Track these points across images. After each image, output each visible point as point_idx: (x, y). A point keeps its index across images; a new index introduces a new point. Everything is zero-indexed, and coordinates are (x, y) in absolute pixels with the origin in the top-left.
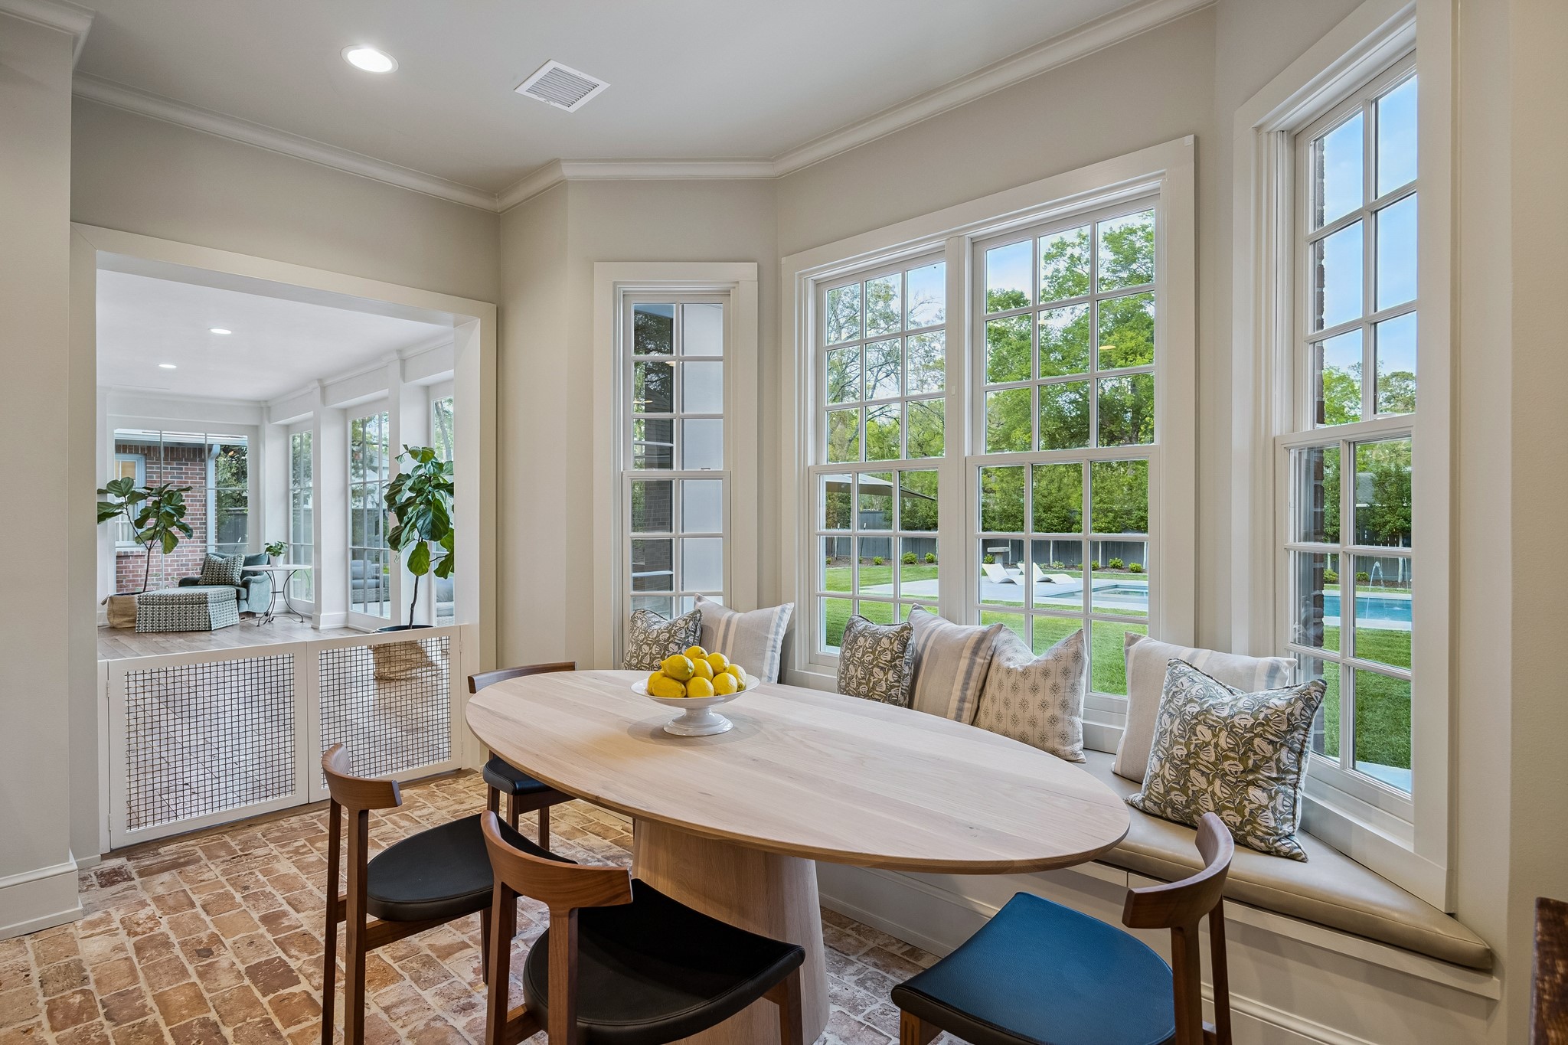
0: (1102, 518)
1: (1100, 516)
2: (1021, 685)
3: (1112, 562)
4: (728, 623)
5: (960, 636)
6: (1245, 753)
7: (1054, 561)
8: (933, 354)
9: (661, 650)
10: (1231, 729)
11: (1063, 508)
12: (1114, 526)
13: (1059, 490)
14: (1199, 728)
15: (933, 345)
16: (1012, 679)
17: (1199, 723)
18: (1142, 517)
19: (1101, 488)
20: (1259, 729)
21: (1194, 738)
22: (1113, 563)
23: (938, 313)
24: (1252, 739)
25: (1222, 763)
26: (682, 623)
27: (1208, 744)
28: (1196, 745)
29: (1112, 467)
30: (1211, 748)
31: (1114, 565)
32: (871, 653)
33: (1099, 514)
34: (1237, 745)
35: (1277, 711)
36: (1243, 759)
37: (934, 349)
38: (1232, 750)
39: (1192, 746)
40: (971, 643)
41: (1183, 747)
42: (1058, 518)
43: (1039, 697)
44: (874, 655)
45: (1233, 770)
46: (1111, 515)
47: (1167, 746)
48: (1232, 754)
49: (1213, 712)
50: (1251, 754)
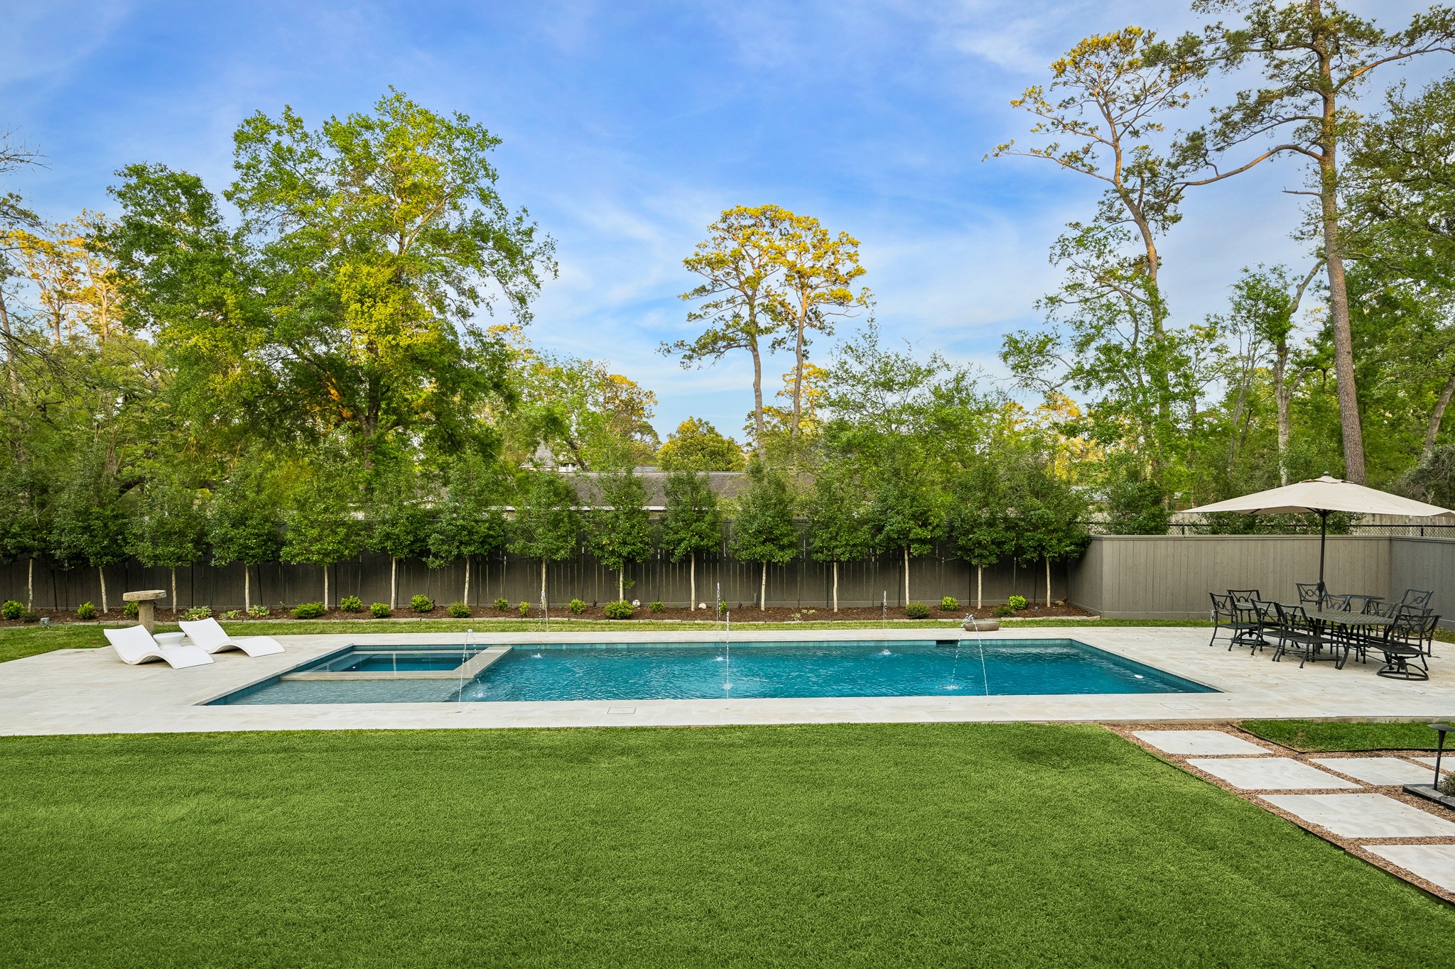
0: (329, 535)
1: (326, 532)
3: (345, 602)
7: (251, 605)
8: (76, 278)
11: (266, 519)
12: (346, 548)
13: (259, 492)
15: (74, 264)
18: (388, 534)
19: (326, 489)
22: (347, 604)
23: (82, 217)
29: (342, 457)
31: (349, 607)
33: (323, 529)
37: (77, 270)
42: (258, 535)
46: (342, 531)
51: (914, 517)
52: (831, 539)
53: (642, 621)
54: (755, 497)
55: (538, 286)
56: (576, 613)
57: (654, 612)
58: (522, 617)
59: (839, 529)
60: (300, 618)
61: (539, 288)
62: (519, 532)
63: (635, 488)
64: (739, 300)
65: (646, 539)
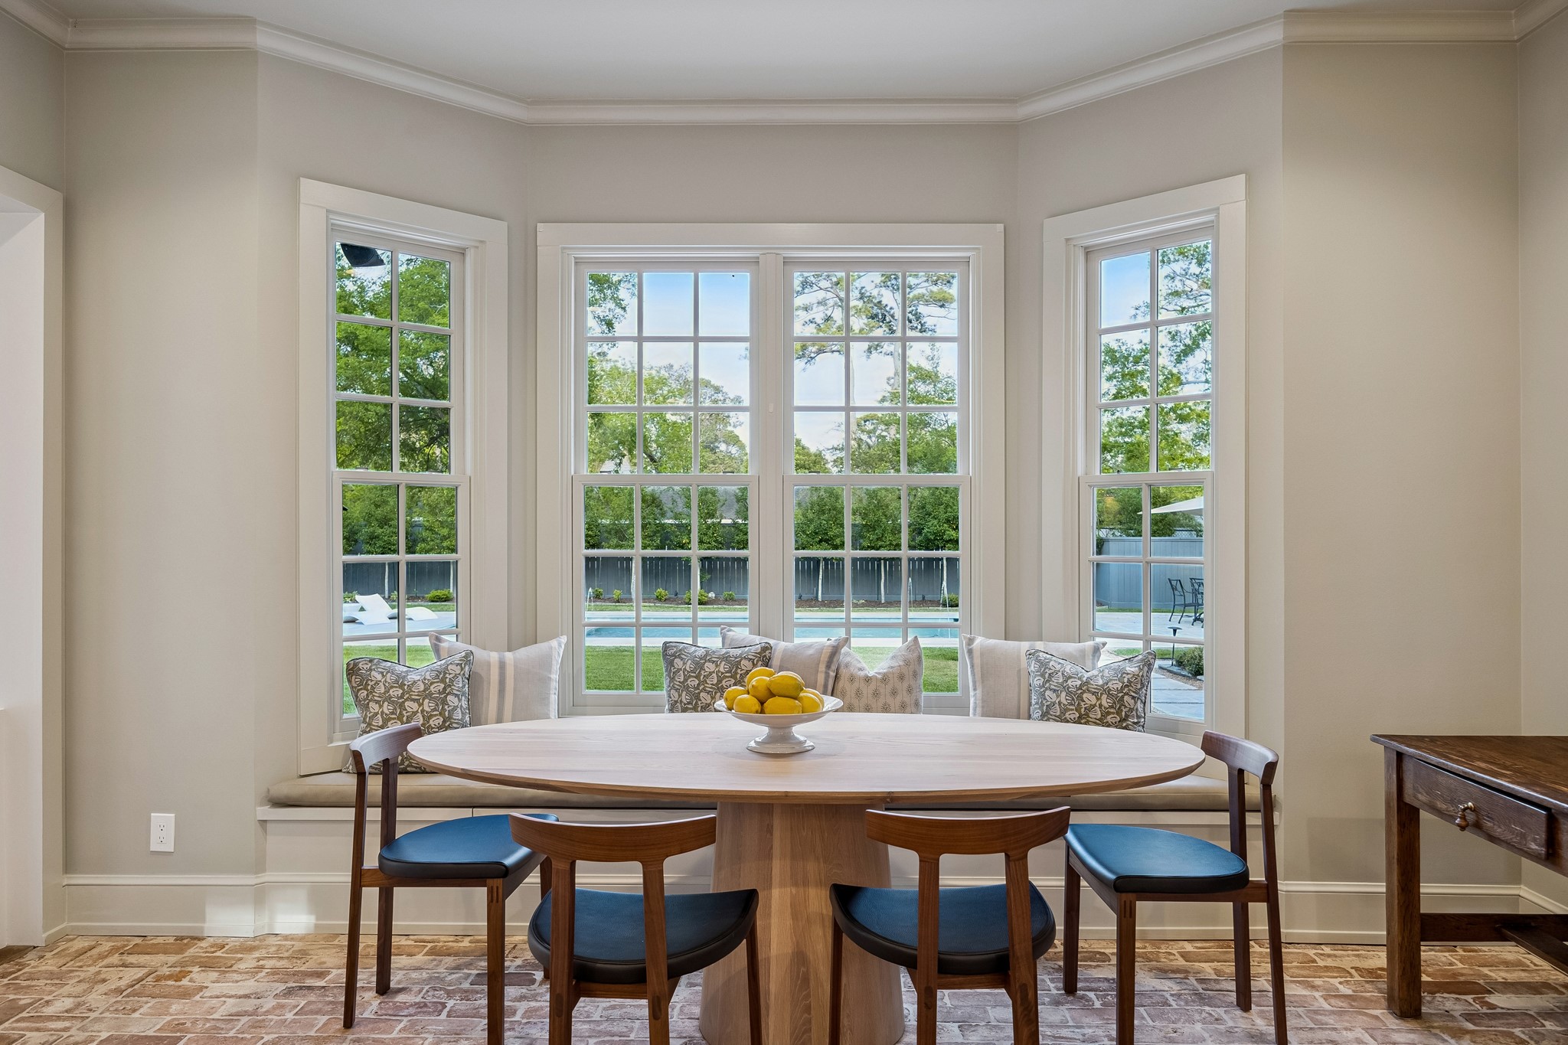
2: (882, 691)
4: (502, 666)
5: (811, 652)
6: (1120, 708)
9: (437, 705)
10: (1108, 692)
14: (1085, 696)
16: (873, 686)
17: (1084, 692)
20: (1126, 690)
21: (1082, 704)
24: (1123, 697)
25: (1106, 718)
26: (458, 670)
27: (1095, 705)
28: (1085, 708)
30: (1097, 708)
32: (731, 677)
34: (1114, 703)
35: (1134, 675)
36: (1119, 712)
38: (1111, 707)
39: (1083, 710)
40: (825, 658)
41: (1075, 712)
43: (899, 699)
44: (735, 679)
45: (1114, 721)
47: (1058, 714)
48: (1112, 710)
49: (1092, 682)
50: (1123, 707)
51: (948, 521)
52: (877, 539)
53: (715, 606)
54: (812, 504)
55: (624, 309)
56: (660, 600)
57: (726, 600)
58: (615, 602)
59: (884, 531)
60: (433, 601)
61: (625, 311)
62: (613, 532)
63: (710, 495)
64: (831, 303)
65: (720, 539)
